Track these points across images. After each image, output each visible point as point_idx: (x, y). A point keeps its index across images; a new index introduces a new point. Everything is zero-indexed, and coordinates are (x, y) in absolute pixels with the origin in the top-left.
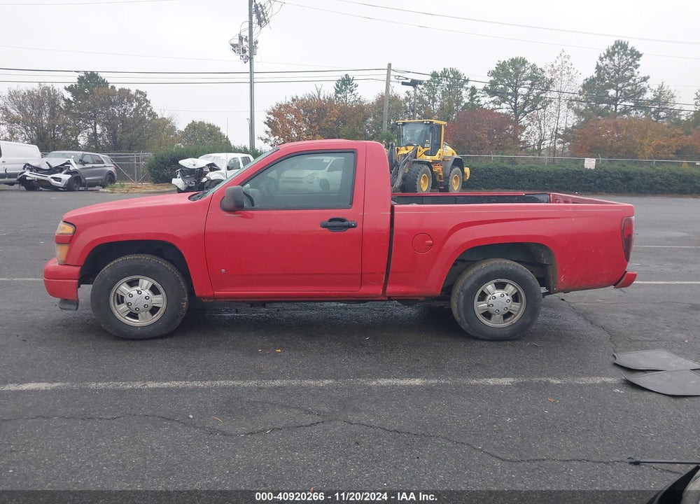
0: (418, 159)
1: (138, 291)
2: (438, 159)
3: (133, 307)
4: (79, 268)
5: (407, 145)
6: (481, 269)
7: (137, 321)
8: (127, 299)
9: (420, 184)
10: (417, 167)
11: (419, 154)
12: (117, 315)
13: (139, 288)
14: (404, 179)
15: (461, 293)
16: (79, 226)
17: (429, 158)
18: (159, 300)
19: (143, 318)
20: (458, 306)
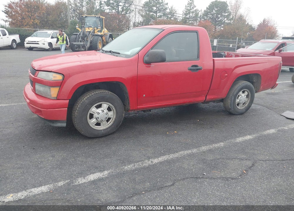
0: (96, 34)
1: (102, 110)
2: (103, 34)
3: (99, 120)
4: (68, 101)
5: (89, 27)
6: (240, 85)
7: (100, 127)
8: (96, 115)
9: (98, 45)
10: (96, 37)
11: (96, 31)
12: (91, 125)
13: (102, 109)
14: (91, 43)
15: (233, 96)
16: (66, 74)
17: (99, 33)
18: (111, 114)
19: (103, 125)
20: (231, 102)
